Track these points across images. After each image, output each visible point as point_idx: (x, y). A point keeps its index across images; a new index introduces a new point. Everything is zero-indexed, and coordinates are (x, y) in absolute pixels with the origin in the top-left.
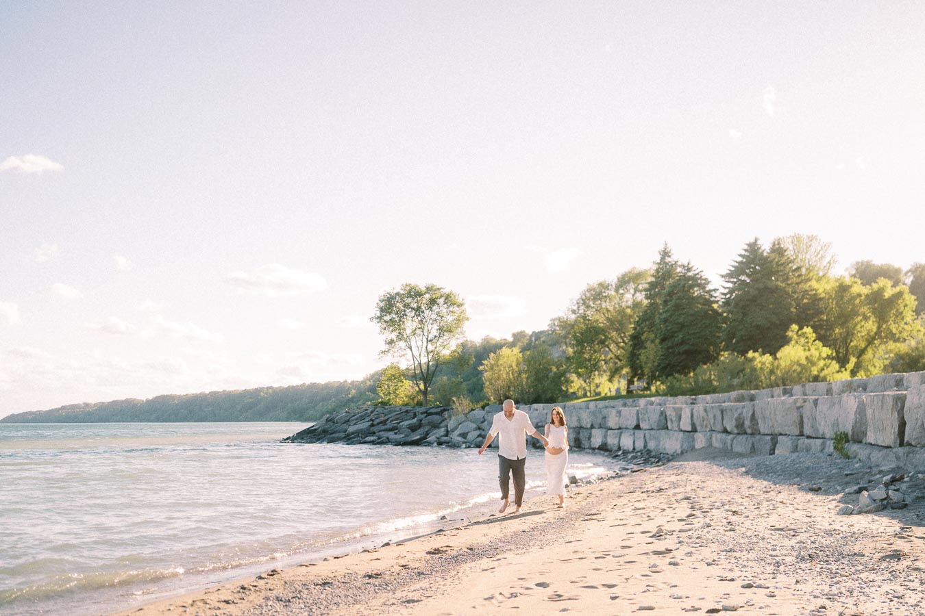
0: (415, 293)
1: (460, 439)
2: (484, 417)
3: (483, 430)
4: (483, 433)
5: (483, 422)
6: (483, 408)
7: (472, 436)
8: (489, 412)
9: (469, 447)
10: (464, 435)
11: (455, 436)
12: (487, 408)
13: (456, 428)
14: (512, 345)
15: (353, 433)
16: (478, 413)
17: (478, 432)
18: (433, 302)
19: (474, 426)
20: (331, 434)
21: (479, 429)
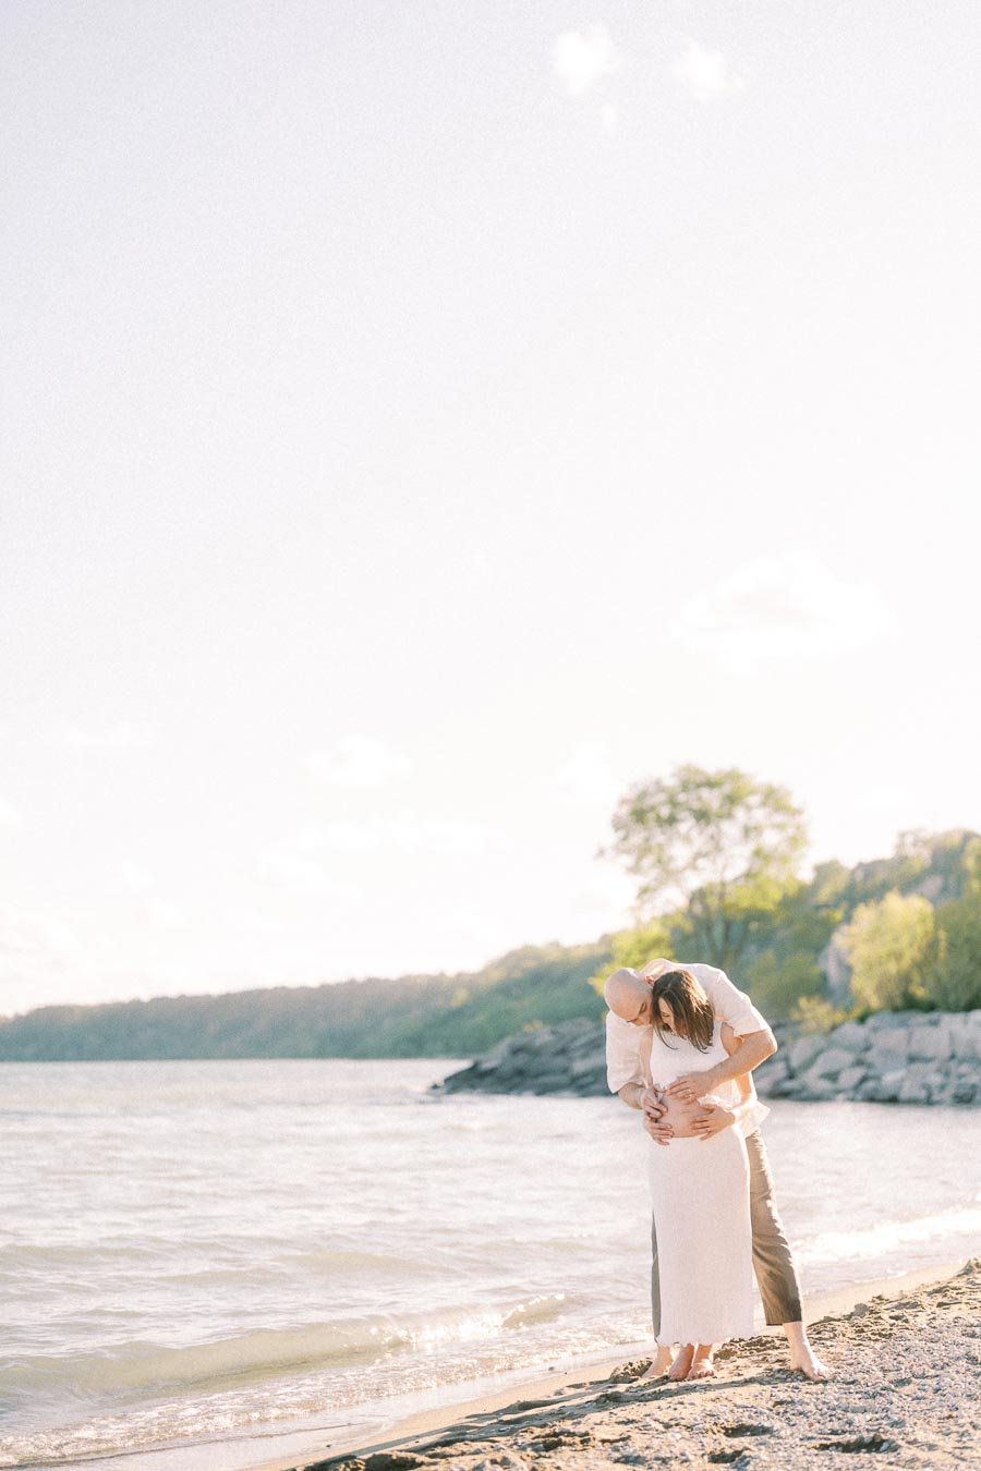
0: (695, 781)
1: (825, 1085)
2: (866, 1040)
3: (870, 1066)
4: (871, 1073)
5: (868, 1048)
6: (862, 1020)
7: (850, 1077)
8: (875, 1030)
9: (852, 1100)
10: (832, 1077)
11: (812, 1079)
12: (871, 1022)
13: (809, 1063)
14: (909, 885)
15: (585, 1075)
16: (853, 1032)
17: (859, 1072)
18: (732, 800)
19: (848, 1058)
20: (537, 1076)
21: (859, 1063)
